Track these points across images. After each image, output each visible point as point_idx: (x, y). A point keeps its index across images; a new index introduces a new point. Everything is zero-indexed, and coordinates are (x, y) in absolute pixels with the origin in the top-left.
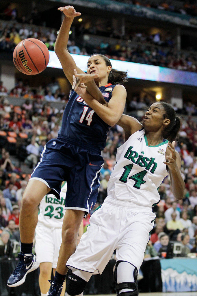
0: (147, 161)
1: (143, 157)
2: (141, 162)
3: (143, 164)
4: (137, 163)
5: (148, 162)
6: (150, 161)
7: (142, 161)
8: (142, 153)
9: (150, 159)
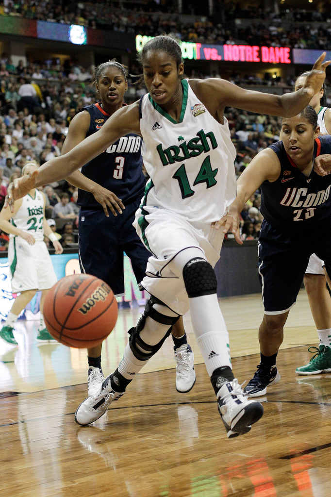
0: (196, 142)
1: (187, 143)
2: (190, 151)
3: (197, 151)
4: (187, 156)
5: (200, 143)
6: (201, 138)
7: (191, 149)
8: (180, 139)
9: (198, 137)
